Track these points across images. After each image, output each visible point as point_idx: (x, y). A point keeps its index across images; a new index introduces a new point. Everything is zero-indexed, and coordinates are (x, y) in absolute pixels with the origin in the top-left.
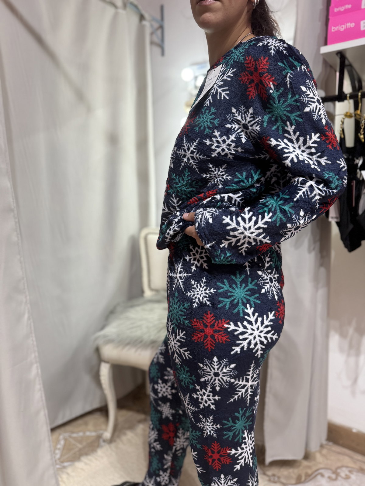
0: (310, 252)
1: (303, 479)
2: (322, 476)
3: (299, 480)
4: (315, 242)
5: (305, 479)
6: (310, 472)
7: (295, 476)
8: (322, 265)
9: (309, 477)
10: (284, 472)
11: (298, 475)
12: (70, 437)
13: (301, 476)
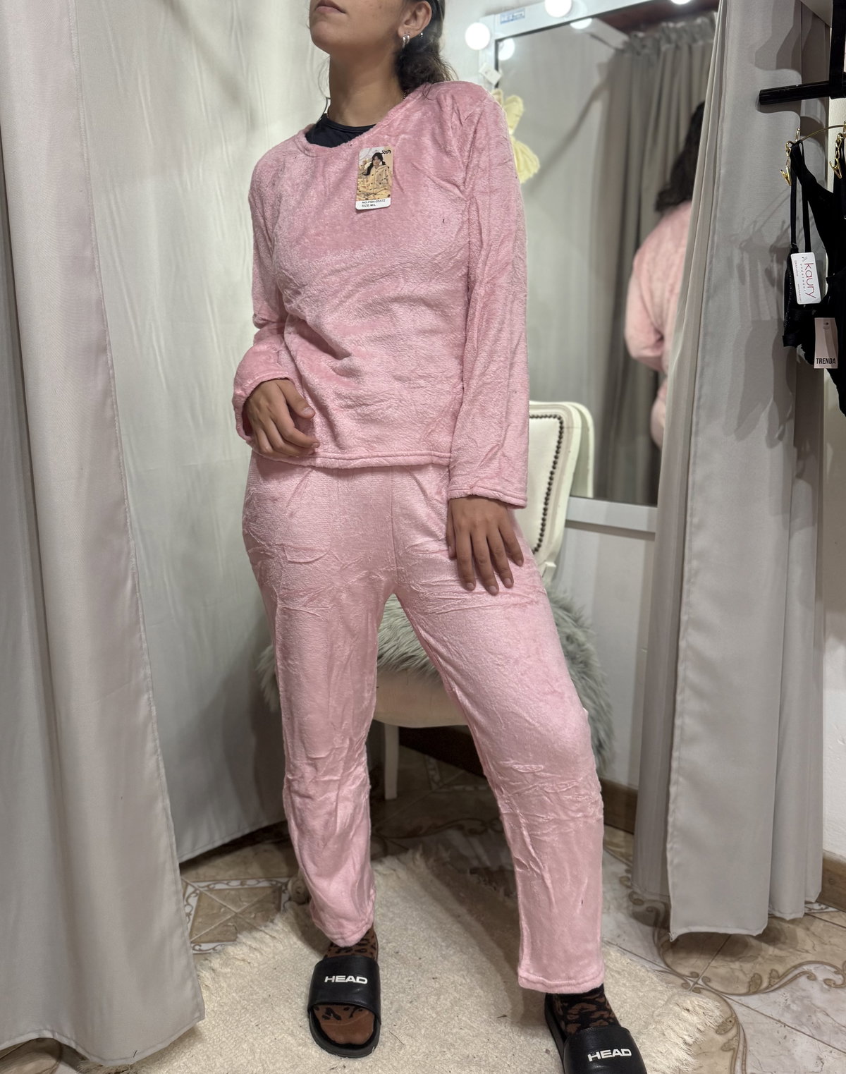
0: (771, 444)
1: (765, 984)
2: (811, 977)
3: (755, 987)
4: (783, 421)
5: (770, 985)
6: (781, 969)
7: (748, 980)
8: (799, 476)
9: (778, 981)
10: (720, 968)
11: (752, 975)
12: (211, 890)
13: (761, 978)
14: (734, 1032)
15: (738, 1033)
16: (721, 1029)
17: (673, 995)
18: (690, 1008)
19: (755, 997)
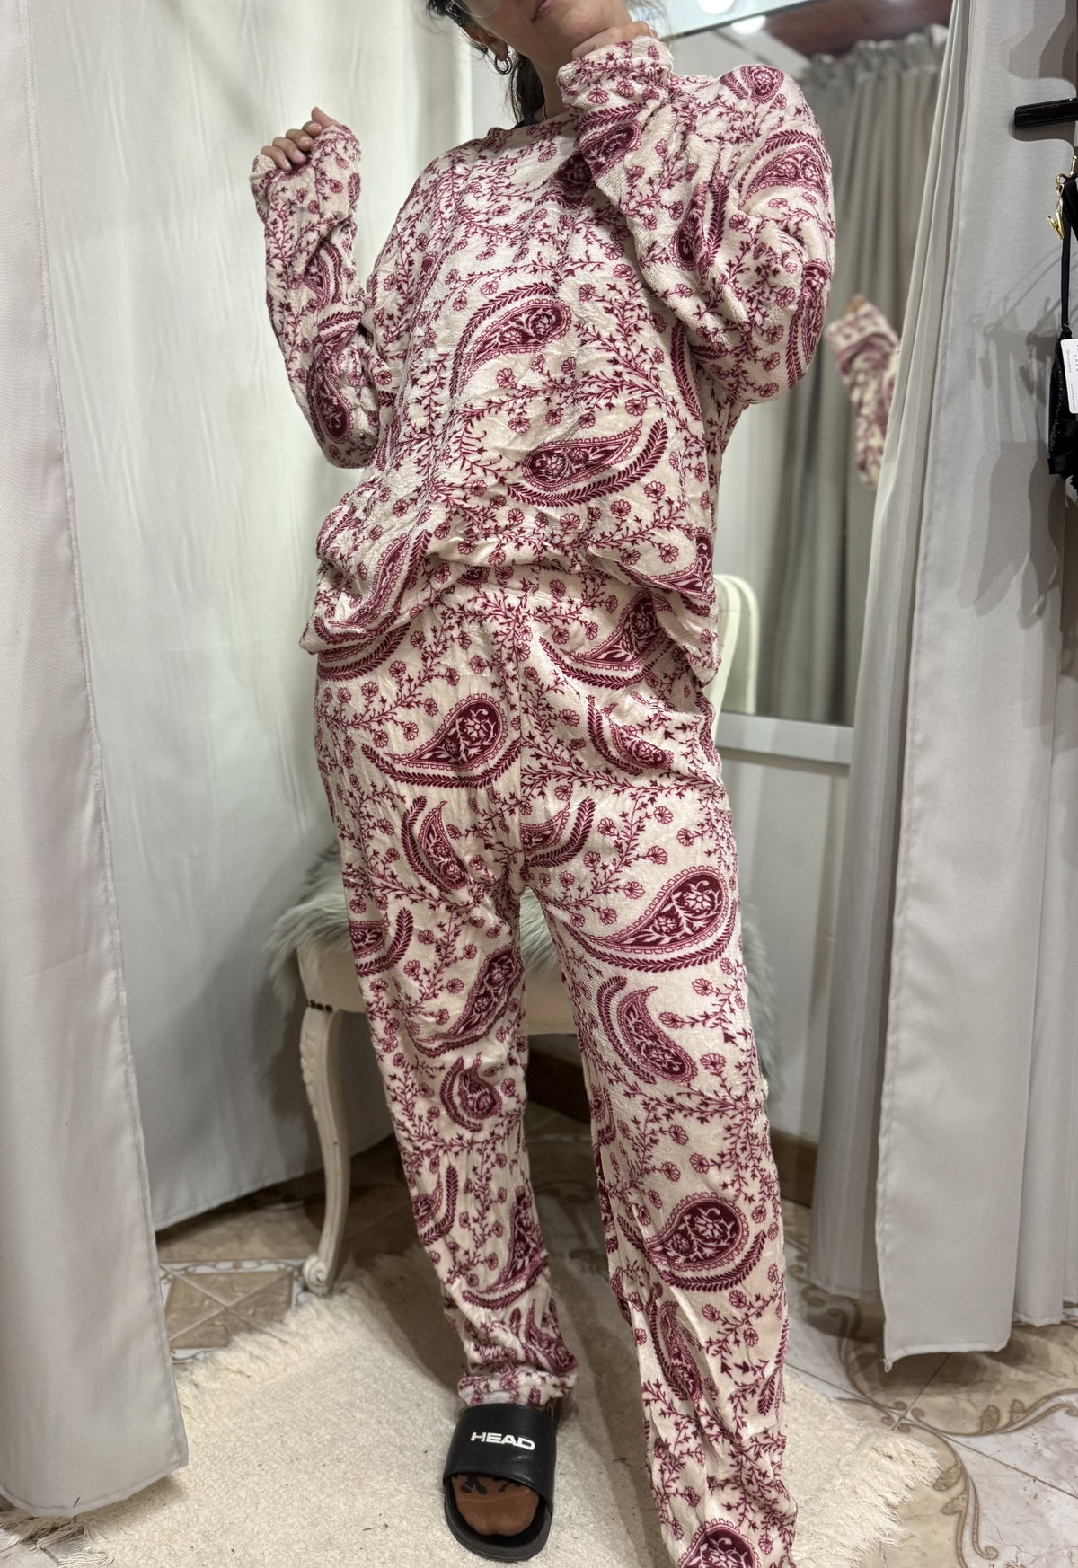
0: (1027, 623)
1: (1004, 1421)
2: (1072, 1412)
3: (989, 1424)
4: (1043, 589)
5: (1011, 1422)
6: (1027, 1400)
7: (980, 1414)
8: (1066, 671)
9: (1022, 1417)
10: (938, 1397)
11: (985, 1407)
12: (189, 1275)
13: (997, 1412)
14: (959, 1488)
15: (966, 1490)
16: (942, 1484)
17: (869, 1435)
18: (894, 1454)
19: (991, 1438)
